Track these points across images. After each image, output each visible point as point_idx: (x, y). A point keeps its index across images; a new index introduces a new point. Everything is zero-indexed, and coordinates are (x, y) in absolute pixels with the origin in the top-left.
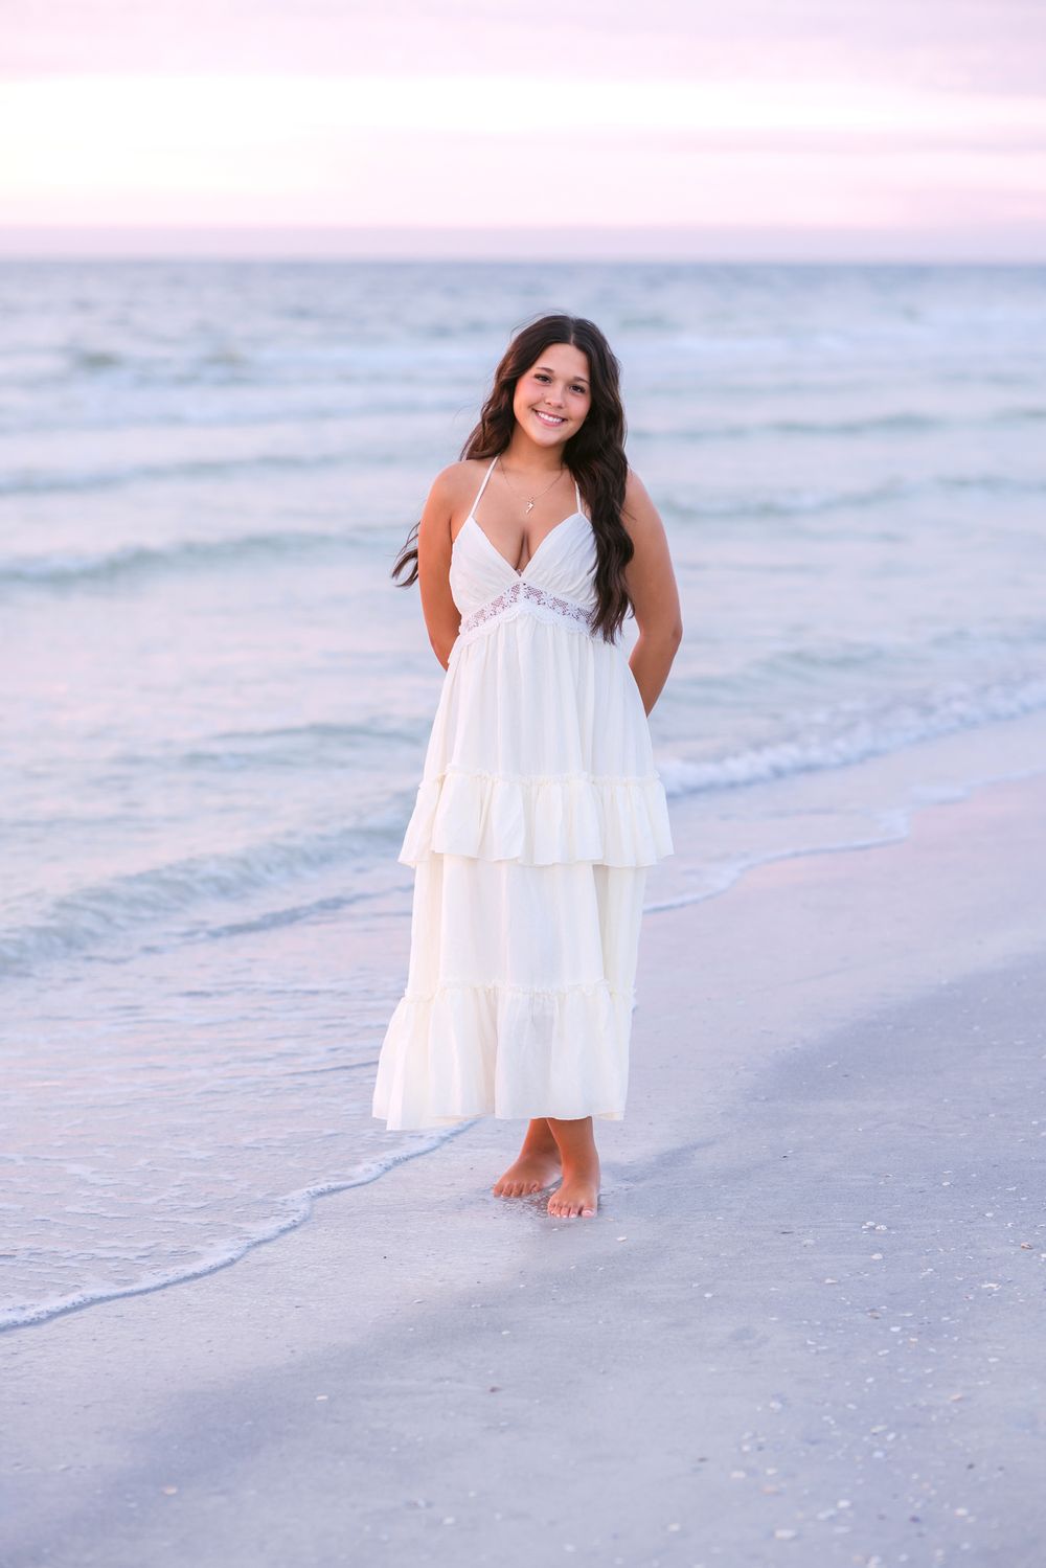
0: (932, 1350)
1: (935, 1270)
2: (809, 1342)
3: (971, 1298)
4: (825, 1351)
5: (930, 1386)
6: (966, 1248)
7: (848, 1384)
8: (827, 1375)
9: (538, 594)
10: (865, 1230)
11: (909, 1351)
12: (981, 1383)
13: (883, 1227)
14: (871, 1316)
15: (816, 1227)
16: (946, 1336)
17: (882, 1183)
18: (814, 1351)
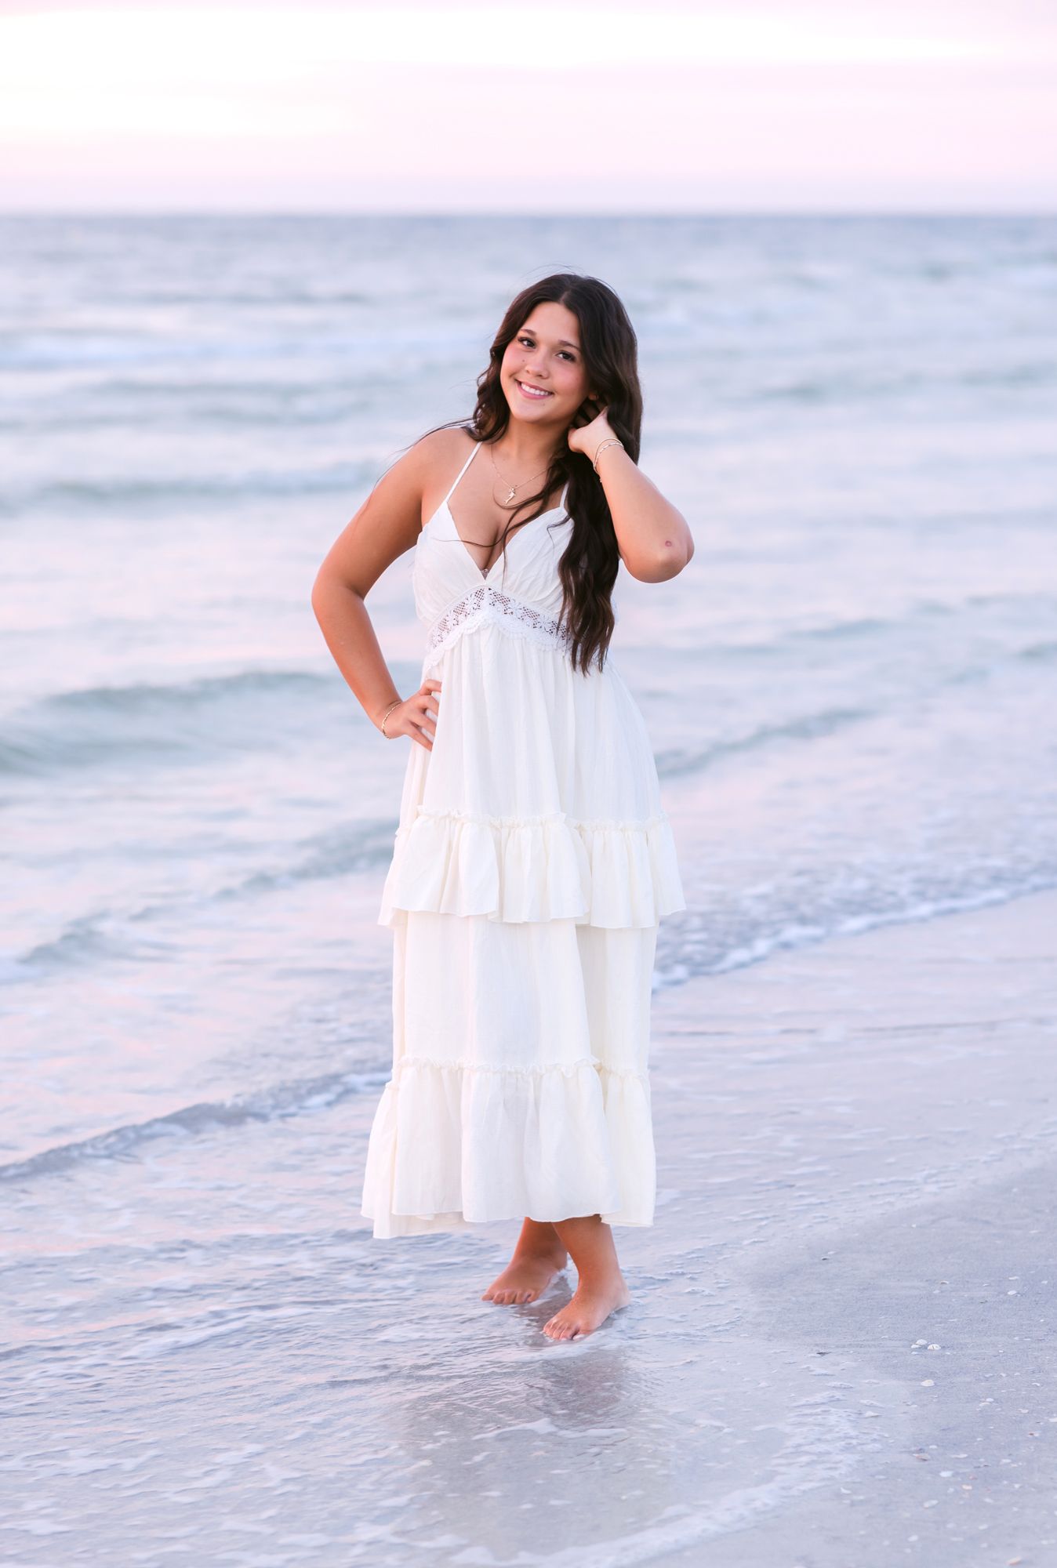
0: (988, 1500)
1: (996, 1400)
2: (844, 1491)
3: (1037, 1435)
4: (861, 1501)
5: (985, 1545)
6: (1033, 1372)
7: (886, 1543)
8: (862, 1532)
9: (505, 601)
10: (915, 1350)
11: (962, 1502)
12: (1044, 1542)
13: (936, 1347)
14: (918, 1458)
15: (857, 1346)
16: (1005, 1482)
17: (937, 1292)
18: (848, 1502)
